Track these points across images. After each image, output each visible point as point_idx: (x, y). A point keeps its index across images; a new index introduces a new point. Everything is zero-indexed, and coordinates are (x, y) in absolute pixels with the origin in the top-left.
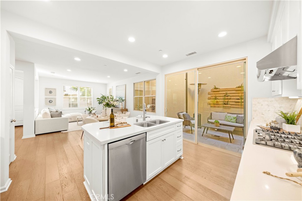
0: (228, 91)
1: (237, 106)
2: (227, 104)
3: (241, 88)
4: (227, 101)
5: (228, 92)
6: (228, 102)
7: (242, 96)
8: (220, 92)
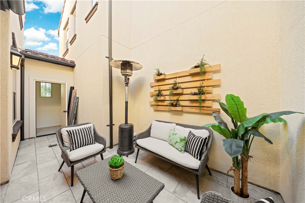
0: (179, 77)
1: (194, 110)
2: (176, 106)
3: (199, 69)
4: (175, 98)
5: (179, 80)
6: (178, 100)
7: (202, 87)
8: (167, 81)
